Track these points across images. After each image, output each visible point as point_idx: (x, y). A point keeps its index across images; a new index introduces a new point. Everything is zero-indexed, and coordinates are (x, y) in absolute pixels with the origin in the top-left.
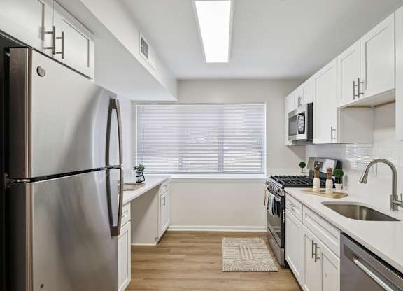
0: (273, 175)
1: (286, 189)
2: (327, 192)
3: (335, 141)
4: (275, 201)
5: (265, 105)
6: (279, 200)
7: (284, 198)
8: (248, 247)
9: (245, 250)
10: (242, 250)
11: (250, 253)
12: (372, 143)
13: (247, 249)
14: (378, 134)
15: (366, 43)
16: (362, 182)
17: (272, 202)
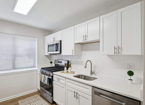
0: (43, 68)
1: (53, 73)
2: (69, 72)
3: (73, 54)
4: (48, 78)
5: (37, 38)
6: (51, 78)
7: (52, 76)
8: (33, 101)
9: (33, 103)
10: (31, 103)
11: (36, 103)
12: (81, 55)
13: (33, 102)
14: (84, 53)
15: (88, 24)
16: (85, 68)
17: (47, 79)
